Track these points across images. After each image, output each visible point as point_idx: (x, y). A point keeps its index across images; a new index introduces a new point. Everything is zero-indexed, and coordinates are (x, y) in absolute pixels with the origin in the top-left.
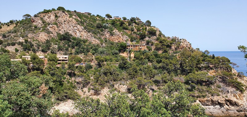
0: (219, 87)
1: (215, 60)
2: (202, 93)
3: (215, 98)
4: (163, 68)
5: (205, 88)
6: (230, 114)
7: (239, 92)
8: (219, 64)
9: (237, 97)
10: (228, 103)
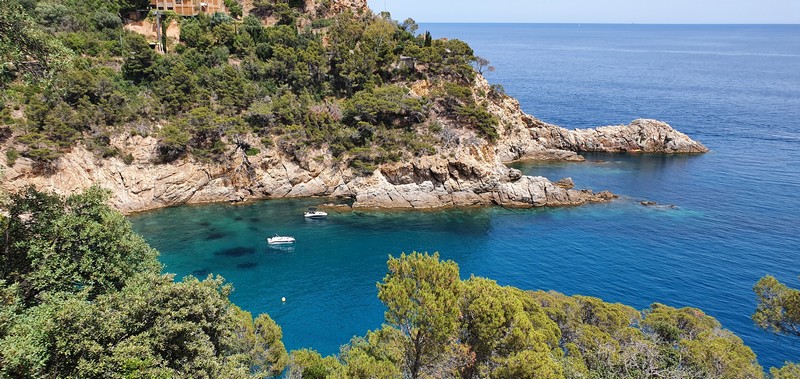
0: (437, 130)
1: (431, 51)
2: (389, 150)
3: (424, 162)
4: (279, 76)
5: (397, 134)
6: (457, 200)
7: (483, 141)
8: (440, 61)
9: (477, 154)
10: (456, 173)
